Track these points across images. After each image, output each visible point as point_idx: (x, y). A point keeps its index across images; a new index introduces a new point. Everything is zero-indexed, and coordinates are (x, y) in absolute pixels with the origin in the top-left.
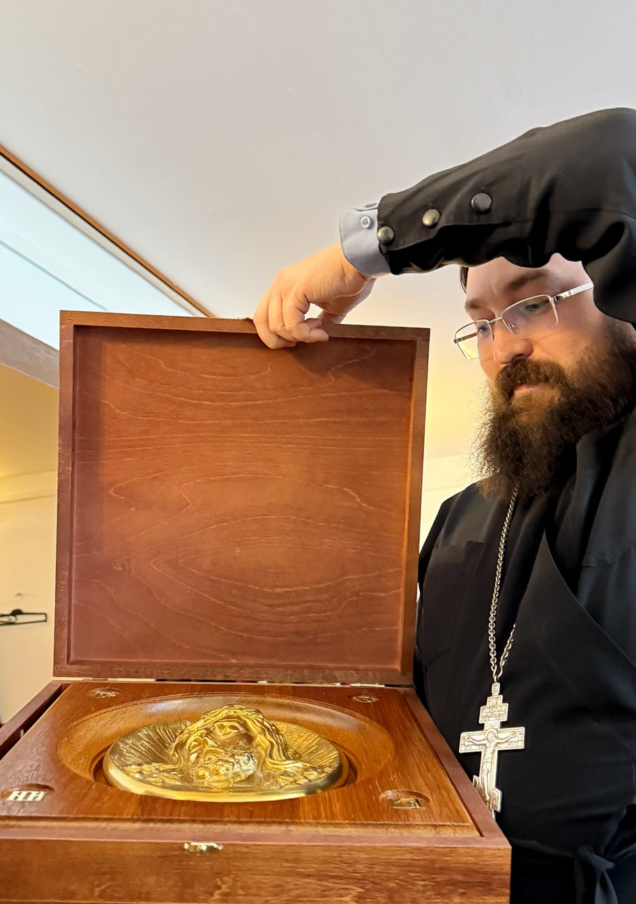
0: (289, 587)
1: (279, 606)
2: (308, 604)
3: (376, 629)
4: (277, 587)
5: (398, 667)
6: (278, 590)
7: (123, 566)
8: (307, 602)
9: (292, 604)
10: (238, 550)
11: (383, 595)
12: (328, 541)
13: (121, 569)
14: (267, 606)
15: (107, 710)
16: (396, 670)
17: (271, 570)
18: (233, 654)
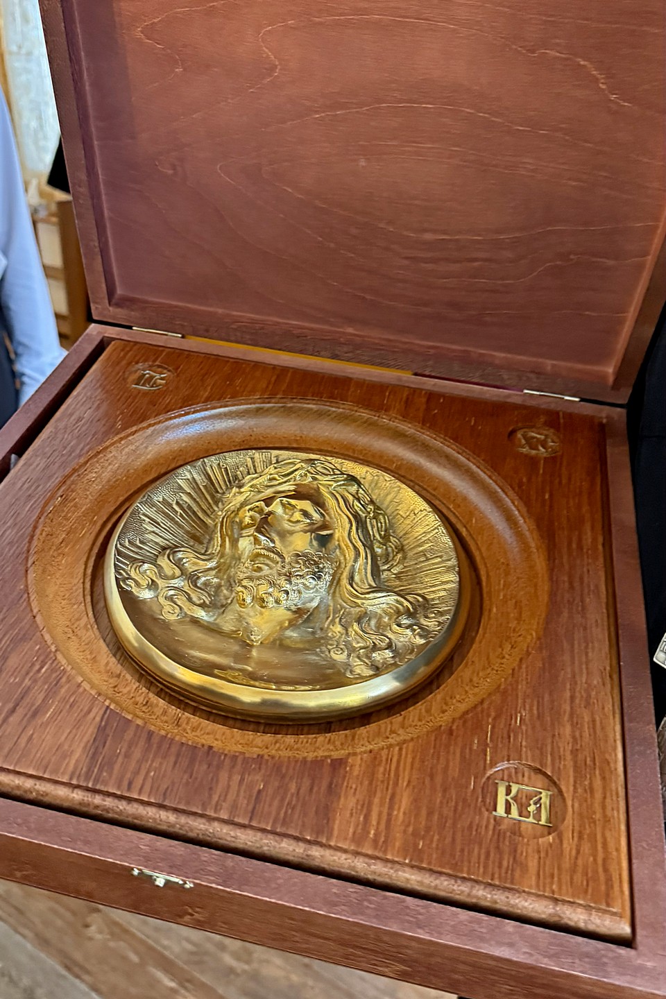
0: (445, 233)
1: (426, 261)
2: (476, 264)
3: (587, 313)
4: (425, 230)
5: (610, 370)
6: (428, 236)
7: (174, 167)
8: (475, 260)
9: (447, 260)
10: (363, 163)
11: (611, 263)
12: (531, 161)
13: (171, 172)
14: (407, 258)
15: (140, 426)
16: (604, 377)
17: (416, 202)
18: (350, 321)
